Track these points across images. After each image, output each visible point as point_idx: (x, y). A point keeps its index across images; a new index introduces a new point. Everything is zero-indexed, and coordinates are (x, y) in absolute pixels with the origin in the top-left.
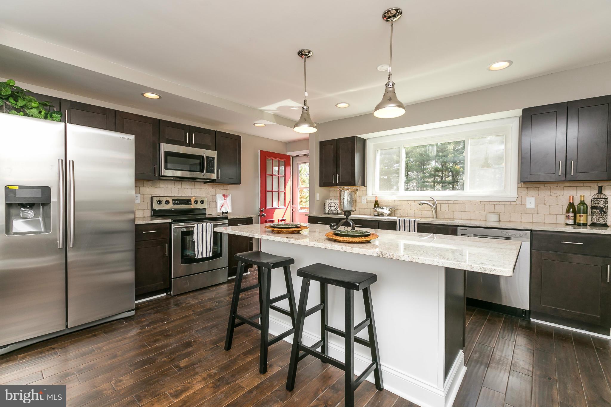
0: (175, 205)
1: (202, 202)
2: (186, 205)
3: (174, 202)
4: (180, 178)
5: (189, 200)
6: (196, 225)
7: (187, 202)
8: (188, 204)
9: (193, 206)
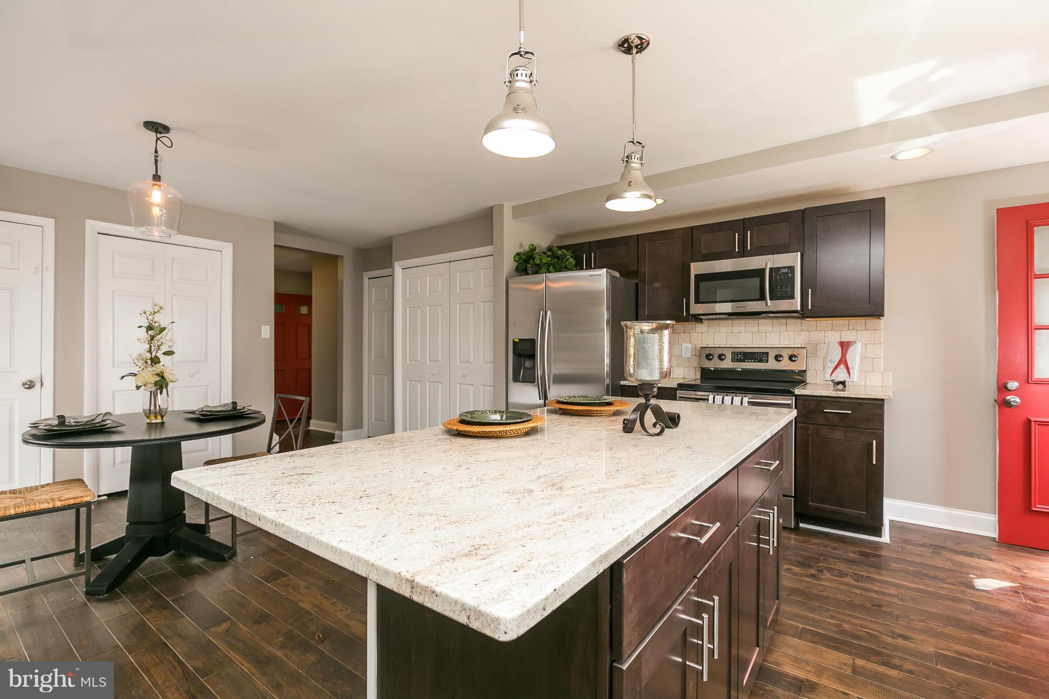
0: (735, 361)
1: (791, 358)
2: (756, 362)
3: (734, 357)
4: (730, 314)
5: (763, 353)
6: (711, 397)
7: (761, 356)
8: (761, 361)
9: (772, 365)
